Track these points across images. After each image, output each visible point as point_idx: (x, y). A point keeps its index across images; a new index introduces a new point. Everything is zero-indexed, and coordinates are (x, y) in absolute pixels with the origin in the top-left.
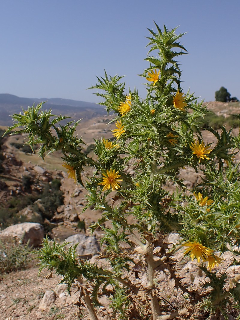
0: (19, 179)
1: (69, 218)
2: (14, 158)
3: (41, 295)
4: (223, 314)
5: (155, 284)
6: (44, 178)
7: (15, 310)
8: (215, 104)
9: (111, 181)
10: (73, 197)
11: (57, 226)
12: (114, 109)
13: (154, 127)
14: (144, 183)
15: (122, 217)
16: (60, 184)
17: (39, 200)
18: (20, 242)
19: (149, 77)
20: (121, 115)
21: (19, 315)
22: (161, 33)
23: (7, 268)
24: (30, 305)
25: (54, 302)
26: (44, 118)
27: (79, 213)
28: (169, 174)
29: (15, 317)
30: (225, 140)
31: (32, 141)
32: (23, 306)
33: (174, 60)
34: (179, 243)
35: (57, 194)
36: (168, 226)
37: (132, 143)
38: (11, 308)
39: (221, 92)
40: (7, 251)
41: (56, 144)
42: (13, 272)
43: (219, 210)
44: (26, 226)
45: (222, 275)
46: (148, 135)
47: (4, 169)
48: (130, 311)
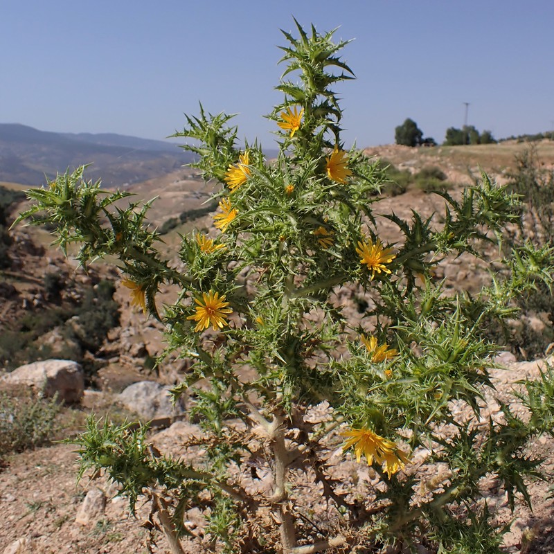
0: (39, 280)
1: (128, 351)
2: (29, 242)
3: (80, 496)
4: (410, 547)
5: (287, 493)
6: (84, 279)
7: (32, 524)
8: (395, 150)
9: (211, 312)
10: (138, 312)
11: (108, 364)
12: (217, 175)
13: (291, 218)
14: (272, 317)
15: (229, 372)
16: (113, 290)
17: (75, 318)
18: (40, 394)
19: (282, 121)
20: (231, 190)
21: (40, 533)
22: (306, 39)
23: (17, 443)
24: (58, 515)
25: (103, 511)
26: (86, 196)
27: (147, 342)
28: (316, 297)
29: (32, 537)
30: (418, 238)
31: (64, 239)
32: (47, 517)
33: (329, 90)
34: (331, 419)
35: (107, 308)
36: (314, 394)
37: (250, 243)
38: (24, 520)
39: (405, 128)
40: (17, 412)
41: (109, 244)
42: (27, 451)
43: (409, 375)
44: (52, 367)
45: (408, 477)
46: (281, 229)
47: (11, 260)
48: (242, 540)
